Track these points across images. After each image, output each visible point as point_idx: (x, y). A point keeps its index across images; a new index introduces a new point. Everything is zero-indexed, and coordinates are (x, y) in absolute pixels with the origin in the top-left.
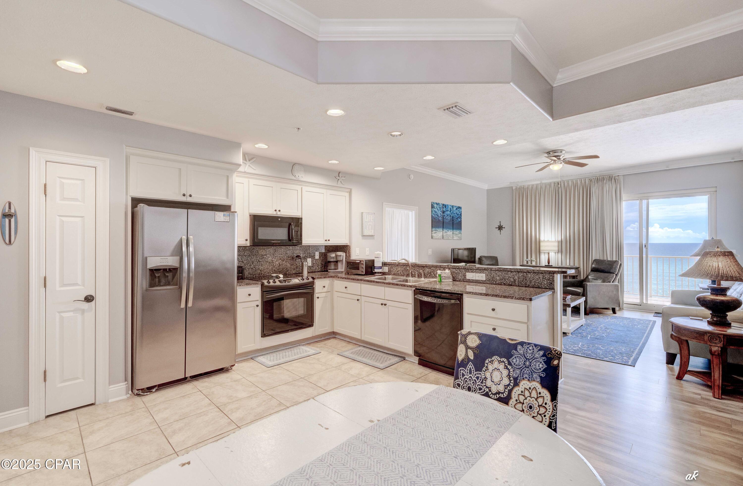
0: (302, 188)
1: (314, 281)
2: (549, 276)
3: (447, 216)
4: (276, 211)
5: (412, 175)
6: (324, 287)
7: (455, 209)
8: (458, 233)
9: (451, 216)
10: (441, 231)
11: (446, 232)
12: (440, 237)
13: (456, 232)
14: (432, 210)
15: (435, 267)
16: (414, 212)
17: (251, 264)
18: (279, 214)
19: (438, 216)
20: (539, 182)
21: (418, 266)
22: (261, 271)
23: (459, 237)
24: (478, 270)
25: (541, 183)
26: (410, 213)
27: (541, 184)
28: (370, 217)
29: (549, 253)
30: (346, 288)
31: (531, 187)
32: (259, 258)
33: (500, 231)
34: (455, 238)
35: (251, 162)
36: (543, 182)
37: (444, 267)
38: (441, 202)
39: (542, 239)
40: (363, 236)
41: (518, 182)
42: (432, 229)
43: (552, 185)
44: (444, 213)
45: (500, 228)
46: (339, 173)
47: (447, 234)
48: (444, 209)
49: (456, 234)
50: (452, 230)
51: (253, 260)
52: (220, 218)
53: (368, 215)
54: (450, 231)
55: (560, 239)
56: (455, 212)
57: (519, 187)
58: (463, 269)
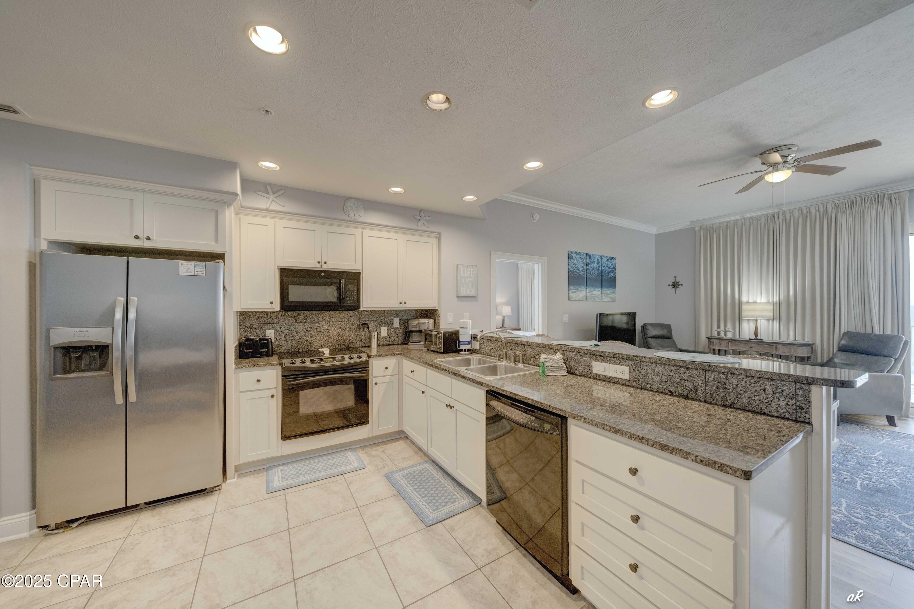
0: (362, 232)
1: (369, 360)
2: (793, 389)
3: (592, 270)
4: (319, 263)
5: (537, 215)
6: (387, 368)
7: (605, 260)
8: (611, 292)
9: (598, 270)
10: (583, 290)
11: (591, 291)
12: (581, 298)
13: (608, 291)
14: (570, 261)
15: (541, 347)
16: (540, 265)
17: (296, 334)
18: (325, 267)
19: (578, 269)
20: (739, 217)
21: (518, 344)
22: (310, 344)
23: (611, 298)
24: (614, 358)
25: (741, 219)
26: (536, 266)
27: (743, 220)
28: (470, 271)
29: (756, 321)
30: (412, 372)
31: (725, 224)
32: (307, 326)
33: (675, 290)
34: (606, 299)
35: (275, 195)
36: (746, 216)
37: (554, 348)
38: (583, 251)
39: (744, 299)
40: (459, 297)
41: (704, 219)
42: (569, 287)
43: (763, 220)
44: (588, 266)
45: (675, 285)
46: (421, 211)
47: (592, 294)
48: (588, 261)
49: (607, 294)
50: (600, 289)
51: (298, 329)
52: (189, 270)
53: (466, 269)
54: (597, 290)
55: (776, 299)
56: (605, 264)
57: (705, 227)
58: (587, 354)
